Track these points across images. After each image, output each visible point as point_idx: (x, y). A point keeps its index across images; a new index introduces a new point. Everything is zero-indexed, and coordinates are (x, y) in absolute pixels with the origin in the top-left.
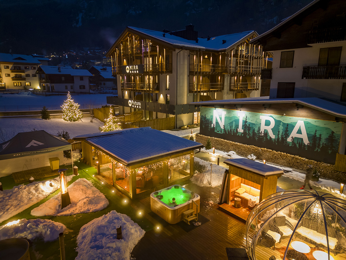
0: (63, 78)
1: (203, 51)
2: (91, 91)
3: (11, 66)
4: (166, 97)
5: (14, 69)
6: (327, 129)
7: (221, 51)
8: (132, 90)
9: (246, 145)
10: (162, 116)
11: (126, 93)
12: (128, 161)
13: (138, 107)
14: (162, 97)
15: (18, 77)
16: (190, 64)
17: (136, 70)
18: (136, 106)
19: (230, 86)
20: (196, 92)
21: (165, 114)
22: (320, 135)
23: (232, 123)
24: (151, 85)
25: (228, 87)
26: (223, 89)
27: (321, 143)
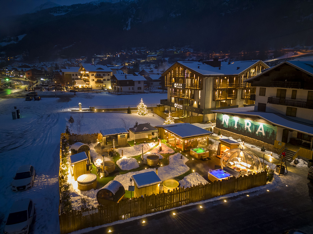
0: (128, 83)
1: (222, 77)
2: (145, 91)
3: (95, 74)
4: (198, 103)
5: (97, 76)
6: (272, 129)
7: (235, 75)
8: (177, 97)
9: (238, 134)
10: (195, 114)
11: (173, 98)
12: (183, 137)
13: (180, 108)
14: (195, 103)
15: (99, 81)
16: (214, 84)
17: (181, 87)
18: (180, 107)
19: (242, 96)
20: (217, 101)
21: (197, 114)
22: (269, 131)
23: (232, 123)
24: (189, 96)
25: (240, 97)
26: (236, 98)
27: (270, 135)
